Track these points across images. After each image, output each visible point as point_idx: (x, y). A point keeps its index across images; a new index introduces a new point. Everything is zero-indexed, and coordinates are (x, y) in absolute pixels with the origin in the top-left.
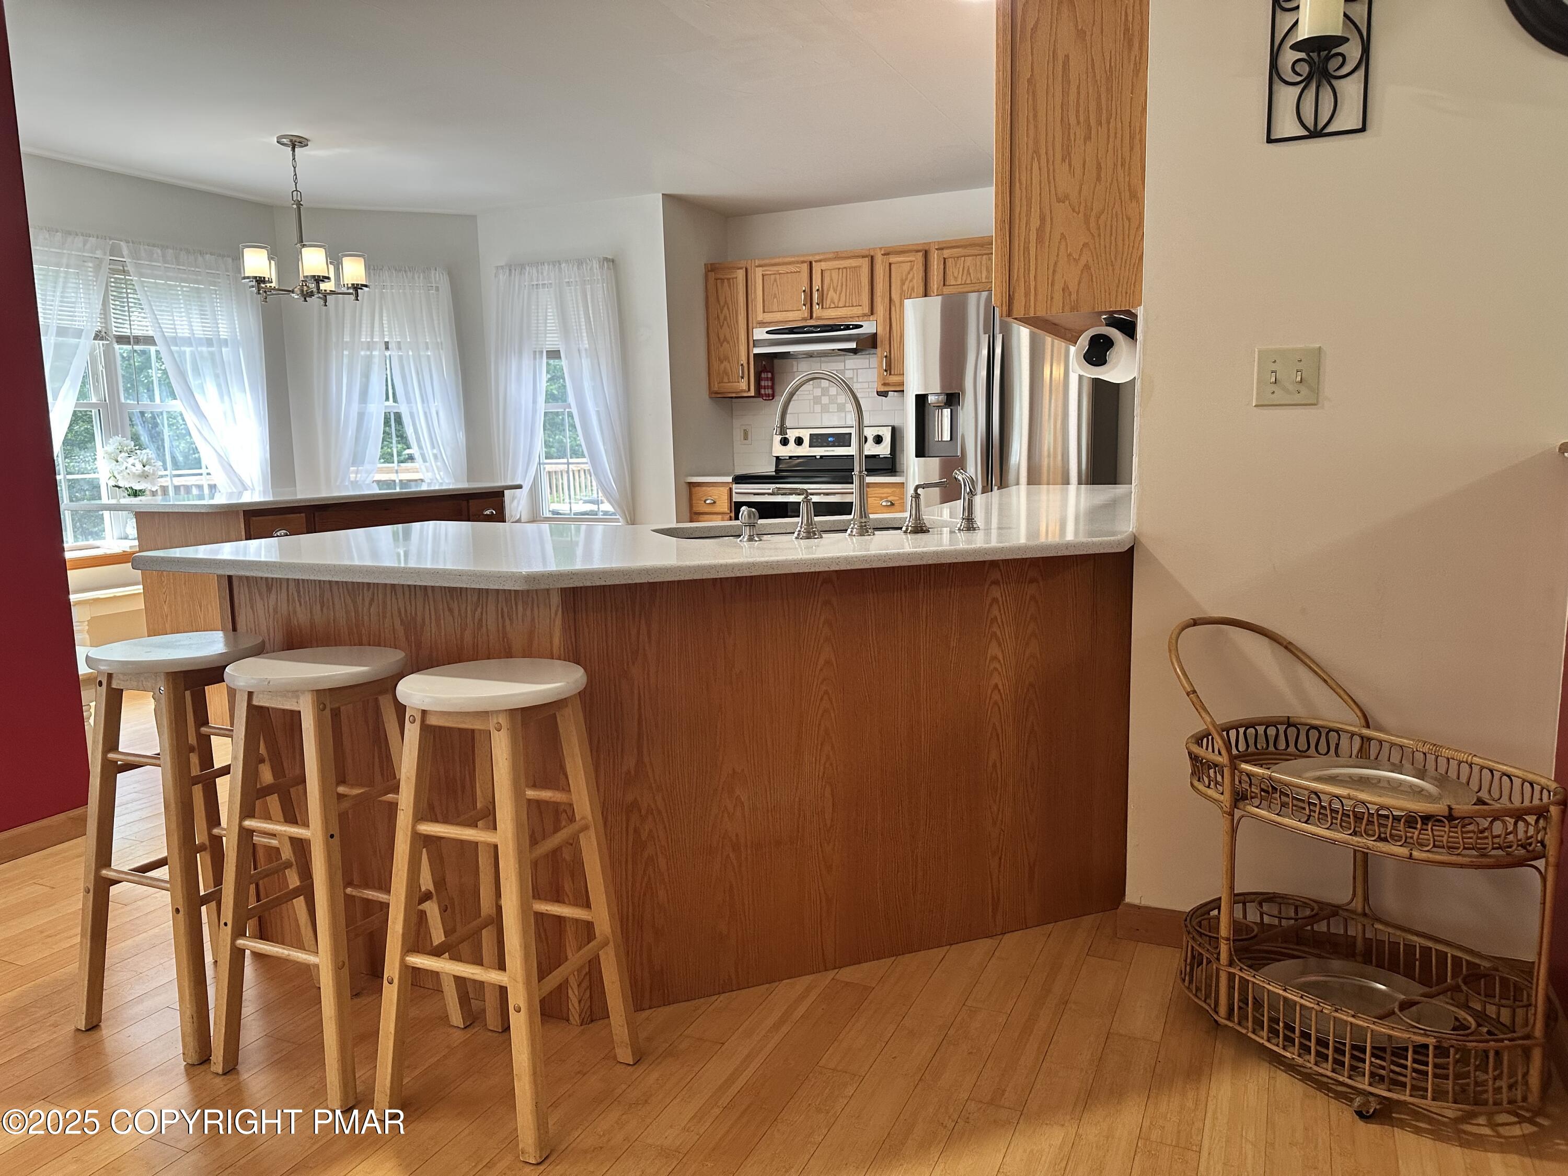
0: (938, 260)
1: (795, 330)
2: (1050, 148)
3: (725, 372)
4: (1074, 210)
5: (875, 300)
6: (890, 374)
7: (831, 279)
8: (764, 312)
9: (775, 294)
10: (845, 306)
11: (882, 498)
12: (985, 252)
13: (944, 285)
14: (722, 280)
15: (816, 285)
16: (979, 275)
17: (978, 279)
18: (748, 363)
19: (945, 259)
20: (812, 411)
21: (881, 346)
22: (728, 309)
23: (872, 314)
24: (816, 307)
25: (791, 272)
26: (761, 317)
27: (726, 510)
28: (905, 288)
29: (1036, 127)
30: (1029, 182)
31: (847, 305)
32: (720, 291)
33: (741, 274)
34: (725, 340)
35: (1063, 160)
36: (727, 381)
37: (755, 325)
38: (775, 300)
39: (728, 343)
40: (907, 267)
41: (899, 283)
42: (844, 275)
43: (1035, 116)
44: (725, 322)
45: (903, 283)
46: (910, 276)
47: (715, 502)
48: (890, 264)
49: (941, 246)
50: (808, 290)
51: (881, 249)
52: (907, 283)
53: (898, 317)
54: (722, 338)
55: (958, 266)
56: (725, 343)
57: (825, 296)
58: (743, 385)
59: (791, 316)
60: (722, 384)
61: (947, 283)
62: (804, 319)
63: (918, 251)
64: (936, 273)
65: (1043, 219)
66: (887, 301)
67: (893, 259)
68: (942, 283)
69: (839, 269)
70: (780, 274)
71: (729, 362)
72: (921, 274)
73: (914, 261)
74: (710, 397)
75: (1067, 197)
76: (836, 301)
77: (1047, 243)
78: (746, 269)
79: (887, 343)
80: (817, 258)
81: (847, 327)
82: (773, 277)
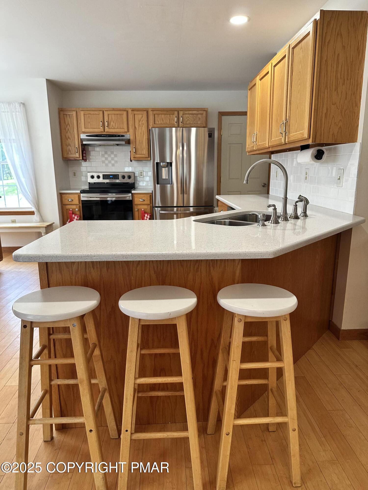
0: (152, 115)
1: (98, 136)
2: (331, 86)
3: (69, 150)
4: (337, 108)
5: (129, 126)
6: (136, 154)
7: (112, 118)
8: (85, 128)
9: (89, 122)
10: (118, 128)
11: (140, 198)
12: (169, 113)
13: (154, 124)
14: (66, 115)
15: (106, 119)
16: (166, 121)
17: (166, 123)
18: (79, 147)
19: (154, 114)
20: (101, 166)
21: (132, 144)
22: (69, 126)
23: (128, 132)
24: (106, 128)
25: (96, 114)
26: (84, 130)
27: (78, 203)
28: (140, 123)
29: (327, 78)
30: (323, 97)
31: (119, 128)
32: (66, 119)
33: (74, 113)
34: (69, 138)
35: (335, 90)
36: (70, 154)
37: (81, 133)
38: (89, 124)
39: (70, 139)
40: (140, 116)
41: (138, 122)
42: (117, 117)
43: (327, 74)
44: (68, 131)
45: (139, 122)
46: (142, 119)
47: (73, 200)
48: (134, 114)
49: (154, 110)
50: (103, 121)
51: (130, 108)
52: (141, 122)
53: (138, 134)
54: (67, 137)
55: (159, 117)
56: (69, 139)
57: (109, 124)
58: (77, 155)
59: (96, 130)
60: (68, 155)
61: (155, 123)
62: (102, 132)
63: (144, 111)
64: (151, 119)
65: (327, 110)
66: (134, 127)
67: (135, 112)
68: (154, 123)
69: (115, 114)
70: (91, 114)
71: (71, 146)
72: (146, 119)
73: (143, 114)
74: (63, 160)
75: (335, 104)
76: (114, 126)
77: (328, 118)
78: (77, 111)
79: (134, 143)
80: (106, 109)
81: (119, 136)
82: (88, 115)
